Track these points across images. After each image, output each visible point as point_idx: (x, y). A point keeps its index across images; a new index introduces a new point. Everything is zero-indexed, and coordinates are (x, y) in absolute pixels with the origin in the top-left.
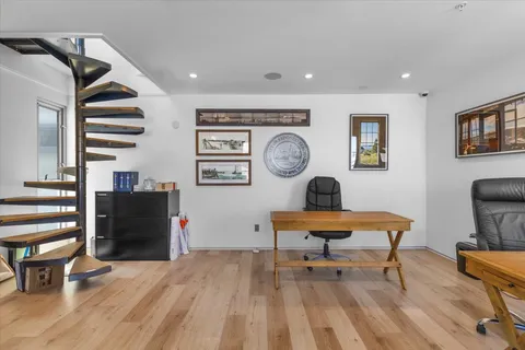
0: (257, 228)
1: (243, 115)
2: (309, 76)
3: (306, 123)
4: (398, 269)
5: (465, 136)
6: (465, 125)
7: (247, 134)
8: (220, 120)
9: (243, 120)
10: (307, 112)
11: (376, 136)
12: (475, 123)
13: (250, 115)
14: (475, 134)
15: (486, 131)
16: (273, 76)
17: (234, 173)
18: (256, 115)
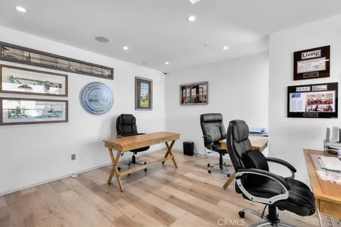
0: (73, 157)
1: (59, 60)
2: (125, 48)
3: (111, 77)
4: (173, 159)
5: (184, 95)
6: (184, 91)
7: (64, 77)
8: (32, 60)
9: (59, 65)
10: (112, 70)
11: (147, 91)
12: (188, 90)
13: (66, 62)
14: (188, 95)
15: (193, 94)
16: (102, 39)
17: (51, 112)
18: (72, 63)
